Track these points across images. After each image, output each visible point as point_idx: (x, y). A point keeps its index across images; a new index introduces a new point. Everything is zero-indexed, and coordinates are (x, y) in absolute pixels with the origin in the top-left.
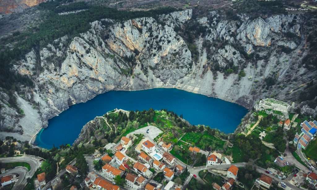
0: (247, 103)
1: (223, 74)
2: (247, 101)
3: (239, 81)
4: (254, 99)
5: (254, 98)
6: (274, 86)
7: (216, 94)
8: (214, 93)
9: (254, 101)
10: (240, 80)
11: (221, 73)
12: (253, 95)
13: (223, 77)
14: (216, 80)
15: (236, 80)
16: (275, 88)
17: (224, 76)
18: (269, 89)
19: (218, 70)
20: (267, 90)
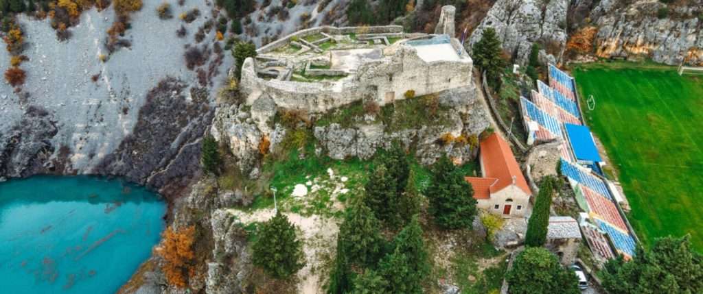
0: (185, 106)
1: (48, 19)
2: (183, 98)
3: (126, 32)
4: (203, 82)
5: (203, 78)
6: (254, 17)
7: (44, 114)
8: (31, 111)
9: (208, 87)
10: (128, 27)
11: (38, 17)
12: (196, 68)
13: (53, 34)
14: (25, 53)
15: (111, 33)
16: (261, 18)
17: (55, 27)
18: (244, 27)
19: (20, 12)
20: (236, 36)
